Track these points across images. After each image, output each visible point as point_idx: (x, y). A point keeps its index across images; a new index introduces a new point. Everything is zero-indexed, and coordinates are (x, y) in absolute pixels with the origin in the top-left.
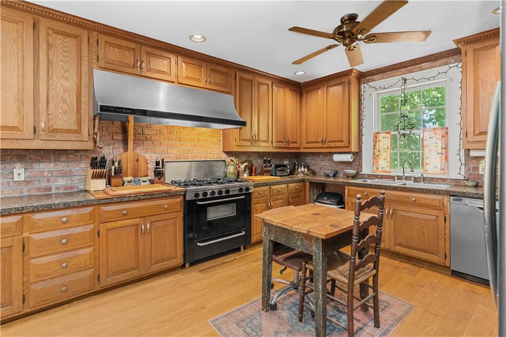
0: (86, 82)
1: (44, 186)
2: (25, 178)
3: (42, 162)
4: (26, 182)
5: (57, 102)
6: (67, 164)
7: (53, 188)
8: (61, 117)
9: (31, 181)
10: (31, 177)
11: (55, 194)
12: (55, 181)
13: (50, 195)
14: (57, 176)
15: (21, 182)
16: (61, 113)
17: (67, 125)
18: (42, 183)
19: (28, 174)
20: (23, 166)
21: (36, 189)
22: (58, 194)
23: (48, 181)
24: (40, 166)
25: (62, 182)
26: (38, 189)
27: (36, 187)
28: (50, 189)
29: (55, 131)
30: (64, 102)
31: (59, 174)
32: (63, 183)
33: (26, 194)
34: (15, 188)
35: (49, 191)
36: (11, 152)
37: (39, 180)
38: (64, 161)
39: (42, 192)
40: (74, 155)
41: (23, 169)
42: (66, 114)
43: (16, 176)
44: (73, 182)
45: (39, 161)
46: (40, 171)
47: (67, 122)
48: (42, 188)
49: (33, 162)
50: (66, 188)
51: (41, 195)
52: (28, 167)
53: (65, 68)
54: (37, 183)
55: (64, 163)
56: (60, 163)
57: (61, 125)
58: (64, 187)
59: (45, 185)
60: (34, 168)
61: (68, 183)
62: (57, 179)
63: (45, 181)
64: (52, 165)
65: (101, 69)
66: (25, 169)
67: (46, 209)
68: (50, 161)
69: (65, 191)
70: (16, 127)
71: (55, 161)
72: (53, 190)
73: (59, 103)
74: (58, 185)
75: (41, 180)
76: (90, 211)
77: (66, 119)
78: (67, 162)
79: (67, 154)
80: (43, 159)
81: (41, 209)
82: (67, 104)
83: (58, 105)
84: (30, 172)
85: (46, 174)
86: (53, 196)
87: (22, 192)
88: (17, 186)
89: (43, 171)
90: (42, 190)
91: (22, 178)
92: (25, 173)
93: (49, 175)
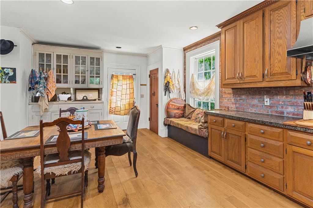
0: (294, 34)
1: (280, 111)
2: (270, 104)
3: (278, 95)
4: (271, 107)
5: (274, 56)
6: (294, 97)
7: (285, 112)
8: (277, 65)
9: (273, 106)
10: (273, 104)
11: (286, 117)
12: (286, 108)
13: (284, 117)
14: (287, 105)
15: (268, 106)
16: (277, 62)
17: (281, 69)
18: (278, 108)
19: (271, 102)
20: (269, 97)
21: (275, 111)
22: (288, 117)
23: (282, 107)
24: (277, 98)
25: (290, 109)
26: (276, 112)
27: (275, 110)
28: (283, 113)
29: (274, 74)
30: (278, 55)
31: (288, 103)
32: (292, 110)
33: (270, 114)
34: (265, 109)
35: (282, 114)
36: (264, 89)
37: (277, 107)
38: (292, 95)
39: (278, 114)
40: (299, 90)
41: (269, 99)
42: (280, 62)
43: (265, 102)
44: (299, 111)
45: (277, 95)
46: (277, 101)
47: (281, 68)
48: (278, 112)
49: (274, 95)
50: (294, 114)
51: (279, 116)
52: (271, 98)
53: (279, 31)
54: (276, 108)
55: (292, 96)
56: (289, 96)
57: (277, 71)
58: (292, 113)
59: (280, 109)
60: (274, 98)
61: (295, 111)
62: (288, 106)
63: (280, 107)
64: (284, 97)
65: (307, 17)
66: (270, 99)
67: (253, 122)
68: (283, 95)
69: (293, 116)
70: (255, 75)
71: (286, 95)
72: (285, 114)
73: (276, 56)
74: (288, 111)
75: (278, 106)
76: (279, 131)
77: (280, 65)
78: (295, 96)
79: (294, 90)
80: (279, 93)
81: (251, 121)
82: (281, 56)
83: (275, 58)
84: (272, 100)
85: (281, 103)
86: (285, 118)
87: (268, 112)
88: (266, 108)
89: (279, 101)
90: (278, 113)
91: (269, 104)
92: (270, 101)
93: (283, 104)
